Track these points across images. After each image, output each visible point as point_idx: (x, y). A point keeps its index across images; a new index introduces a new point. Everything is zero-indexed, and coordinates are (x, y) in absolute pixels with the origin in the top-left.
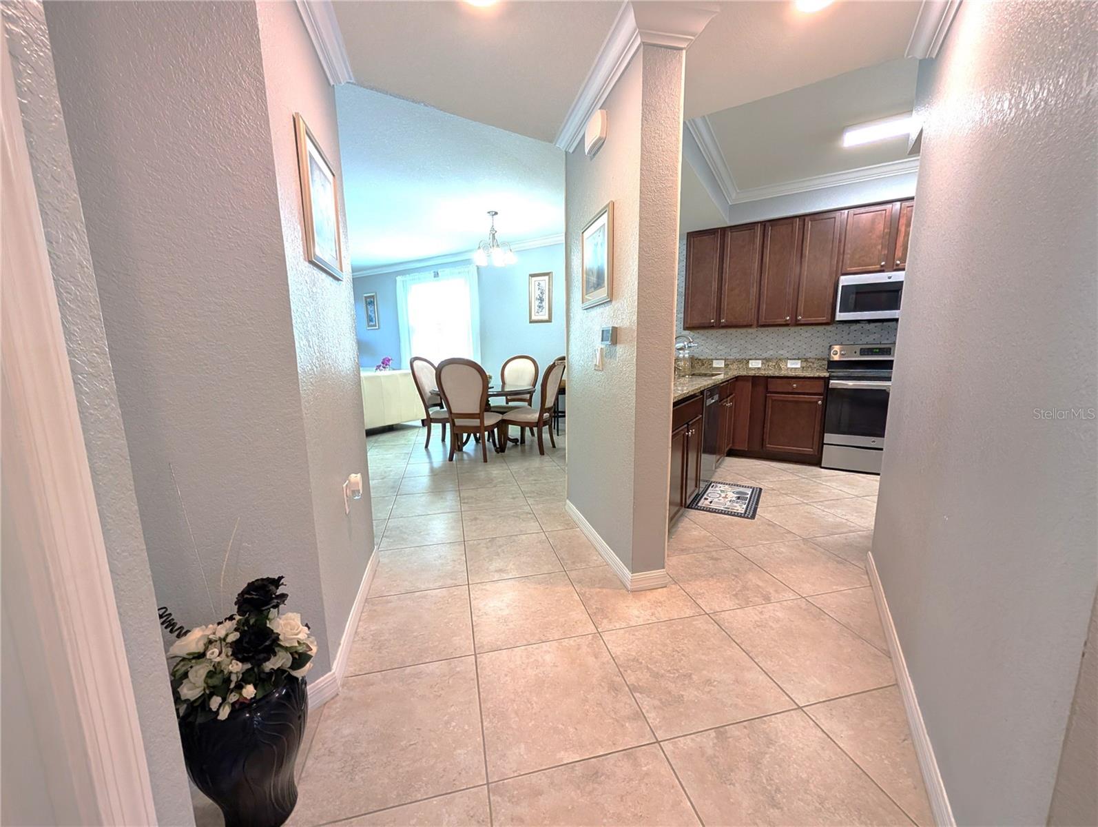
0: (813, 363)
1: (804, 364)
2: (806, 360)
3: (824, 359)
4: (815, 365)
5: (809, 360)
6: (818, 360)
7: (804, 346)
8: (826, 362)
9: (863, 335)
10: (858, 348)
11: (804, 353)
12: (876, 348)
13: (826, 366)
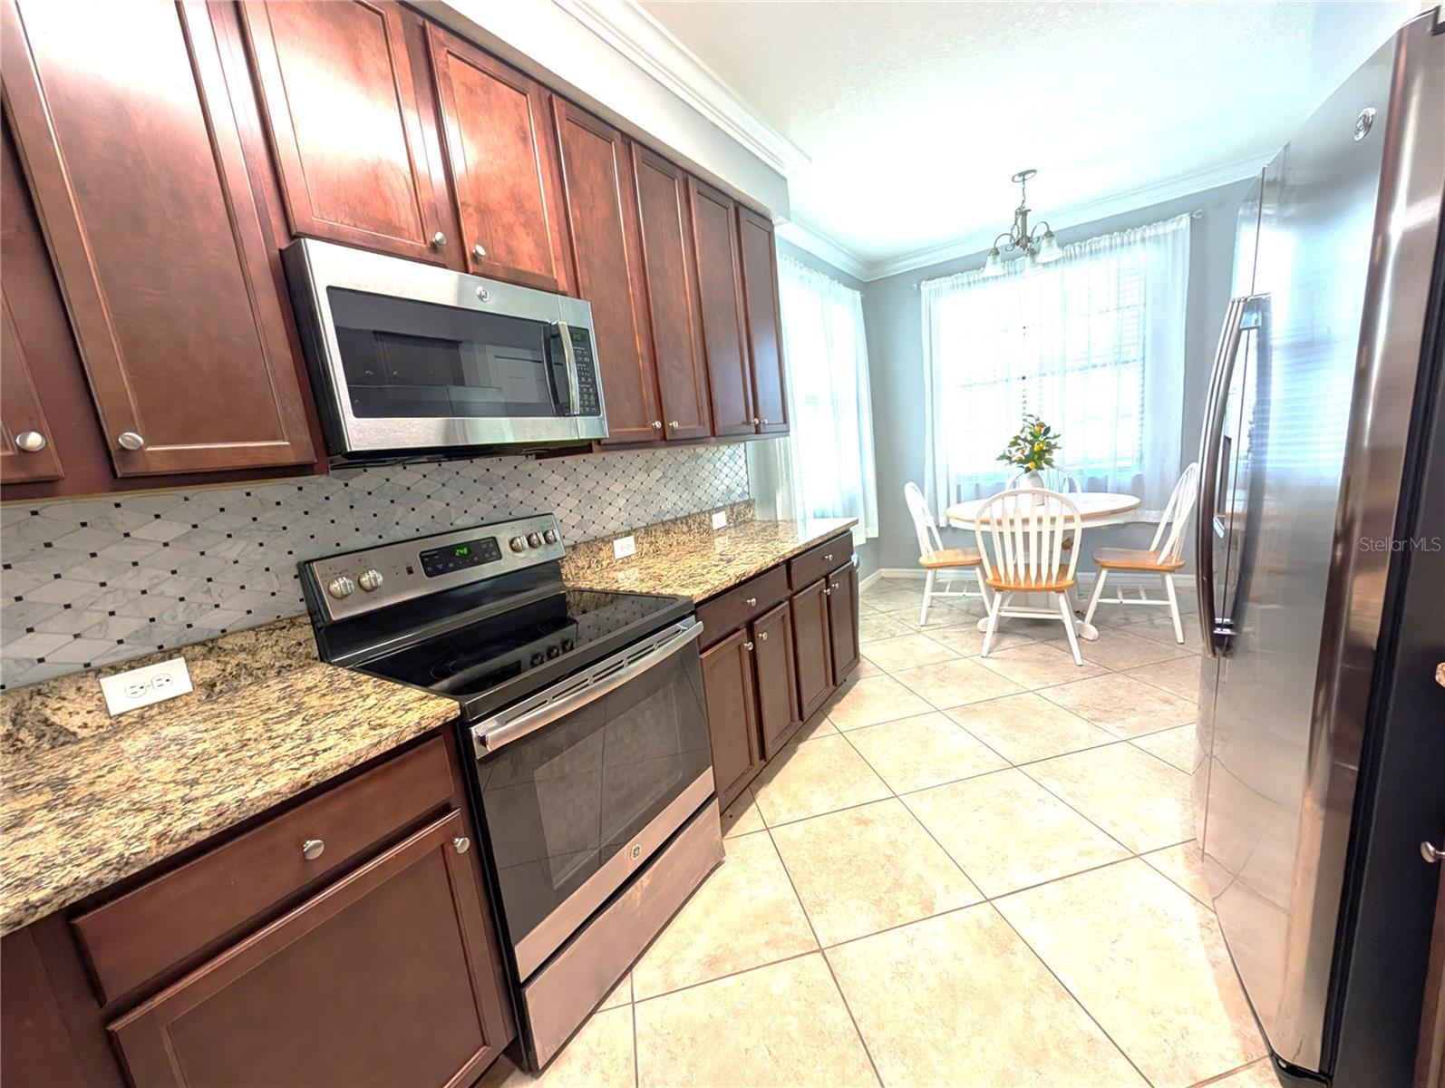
0: (252, 652)
1: (211, 669)
2: (210, 646)
3: (293, 622)
4: (265, 657)
5: (227, 643)
6: (271, 628)
7: (172, 588)
8: (308, 632)
9: (400, 511)
10: (412, 554)
11: (182, 618)
12: (460, 546)
13: (316, 654)
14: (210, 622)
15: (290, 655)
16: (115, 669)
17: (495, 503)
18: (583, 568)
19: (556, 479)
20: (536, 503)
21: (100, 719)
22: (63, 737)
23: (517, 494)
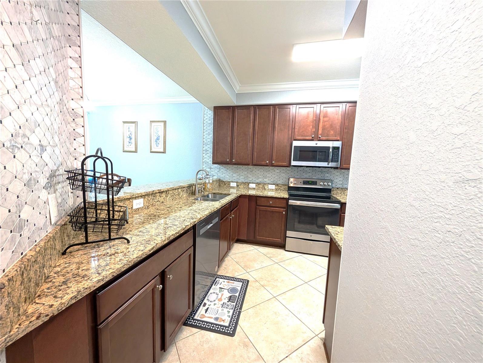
0: (281, 187)
1: (277, 187)
2: (277, 185)
3: (286, 185)
4: (282, 188)
5: (279, 185)
6: (283, 185)
7: (276, 177)
8: (287, 187)
9: (304, 174)
10: (302, 181)
11: (276, 181)
12: (310, 181)
13: (287, 190)
14: (279, 182)
15: (284, 189)
16: (270, 184)
17: (322, 176)
18: (339, 193)
19: (338, 174)
20: (331, 177)
21: (267, 188)
22: (265, 189)
23: (327, 175)
